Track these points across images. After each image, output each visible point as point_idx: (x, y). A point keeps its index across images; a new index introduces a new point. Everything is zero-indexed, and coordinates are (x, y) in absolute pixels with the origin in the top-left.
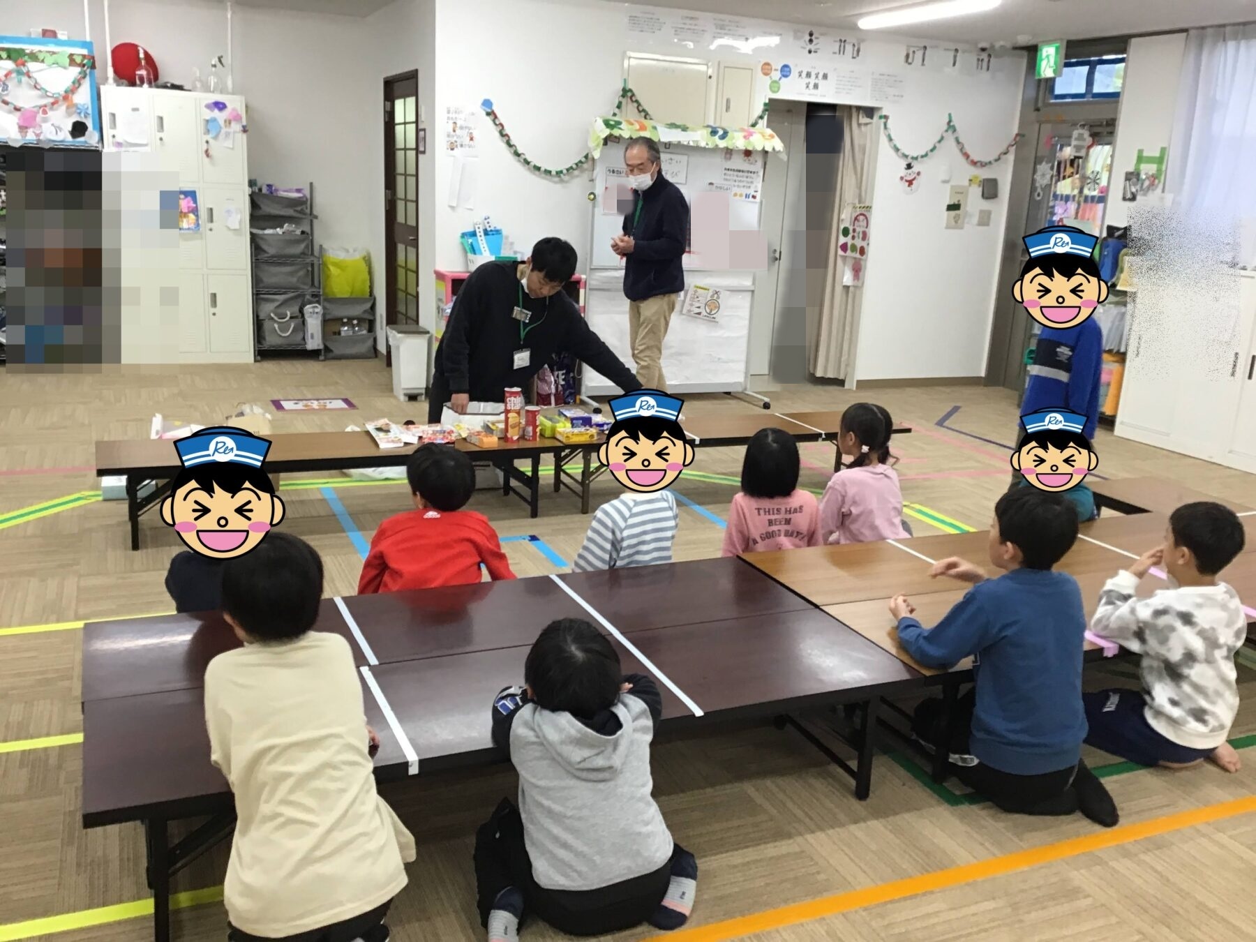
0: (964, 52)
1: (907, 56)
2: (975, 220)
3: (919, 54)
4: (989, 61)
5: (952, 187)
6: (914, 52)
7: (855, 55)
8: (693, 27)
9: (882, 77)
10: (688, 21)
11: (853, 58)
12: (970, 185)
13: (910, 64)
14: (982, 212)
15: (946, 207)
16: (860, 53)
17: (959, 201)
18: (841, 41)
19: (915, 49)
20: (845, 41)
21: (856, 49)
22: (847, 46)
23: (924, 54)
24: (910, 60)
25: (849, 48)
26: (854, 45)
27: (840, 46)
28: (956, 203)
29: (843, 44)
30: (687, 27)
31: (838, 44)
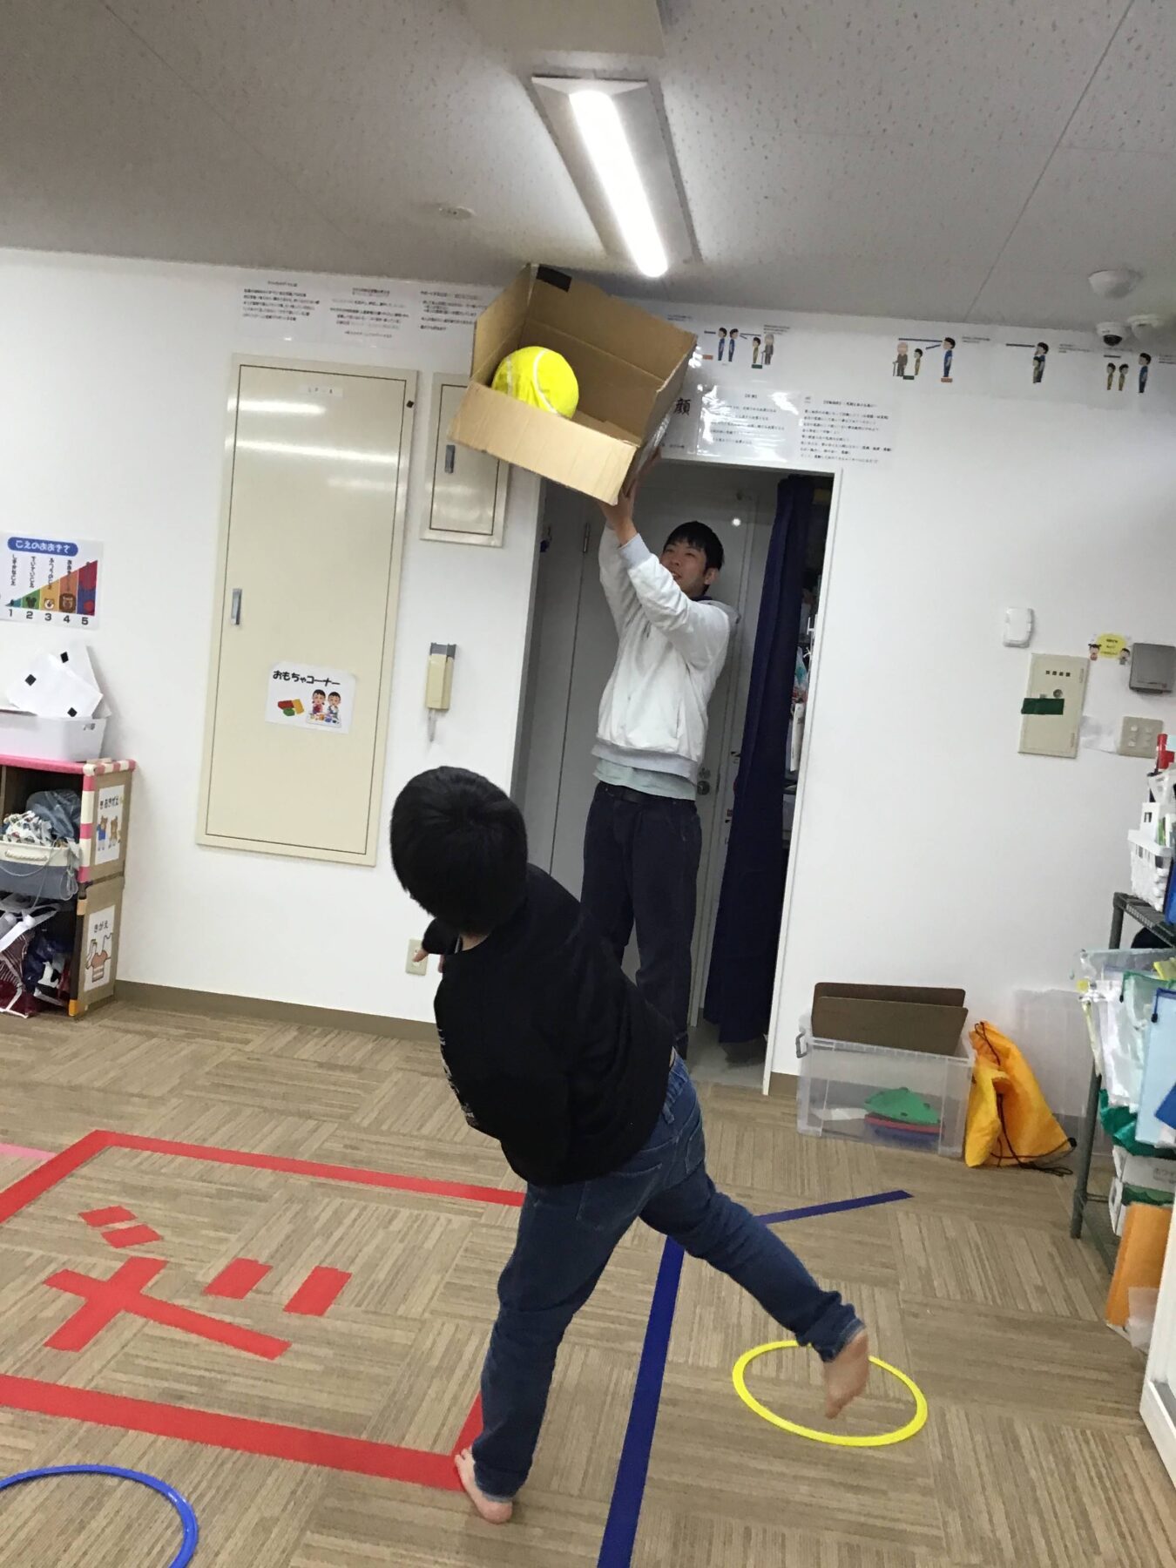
0: (1064, 348)
1: (902, 360)
2: (1111, 741)
3: (934, 358)
4: (1144, 370)
5: (1037, 659)
6: (919, 351)
7: (758, 363)
8: (376, 309)
9: (828, 408)
10: (366, 298)
11: (754, 366)
12: (1094, 658)
13: (911, 378)
14: (1128, 722)
15: (1021, 706)
16: (773, 358)
17: (1057, 692)
18: (723, 330)
19: (922, 346)
20: (735, 331)
21: (762, 347)
22: (738, 340)
23: (949, 354)
24: (909, 370)
25: (744, 347)
26: (757, 340)
27: (722, 341)
28: (1051, 696)
29: (728, 339)
30: (361, 308)
31: (716, 339)
